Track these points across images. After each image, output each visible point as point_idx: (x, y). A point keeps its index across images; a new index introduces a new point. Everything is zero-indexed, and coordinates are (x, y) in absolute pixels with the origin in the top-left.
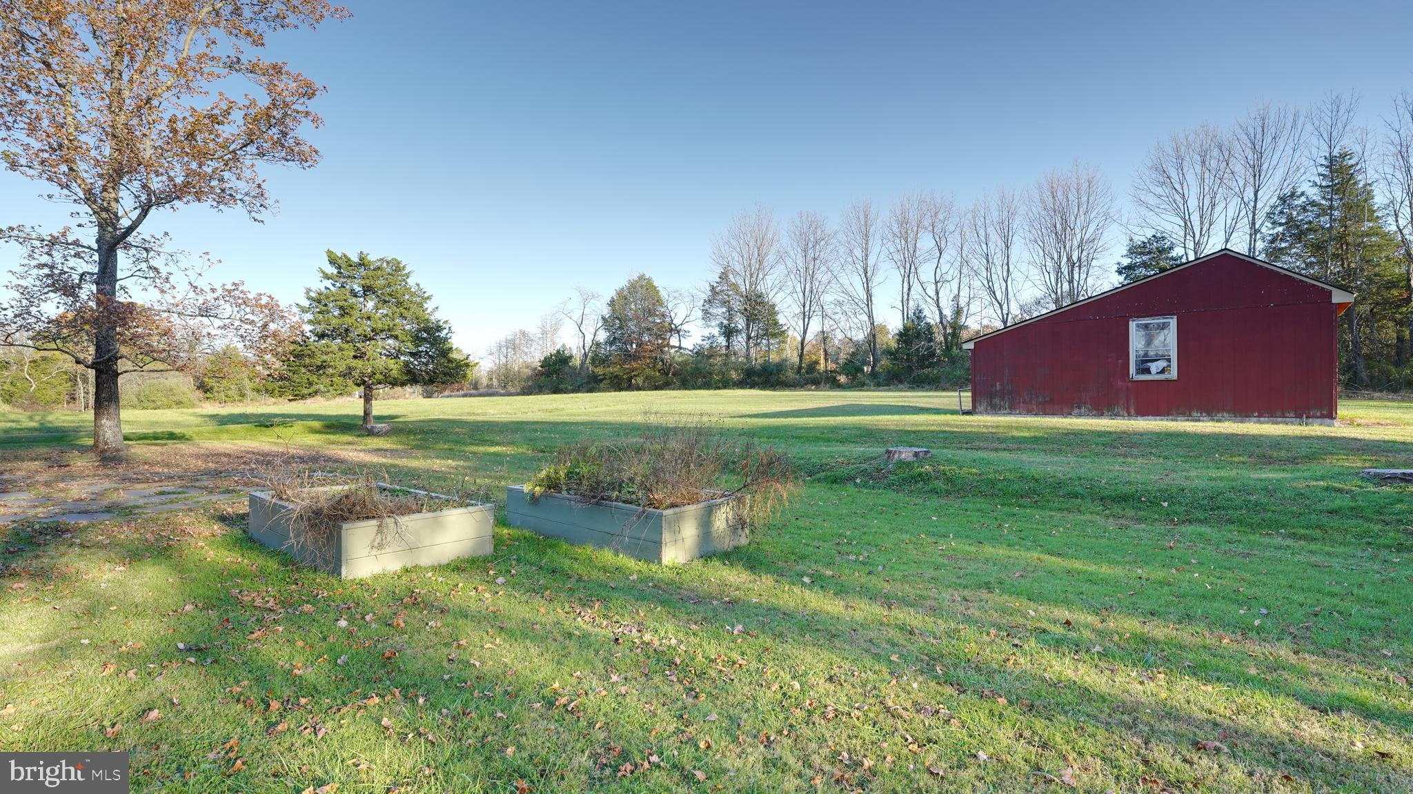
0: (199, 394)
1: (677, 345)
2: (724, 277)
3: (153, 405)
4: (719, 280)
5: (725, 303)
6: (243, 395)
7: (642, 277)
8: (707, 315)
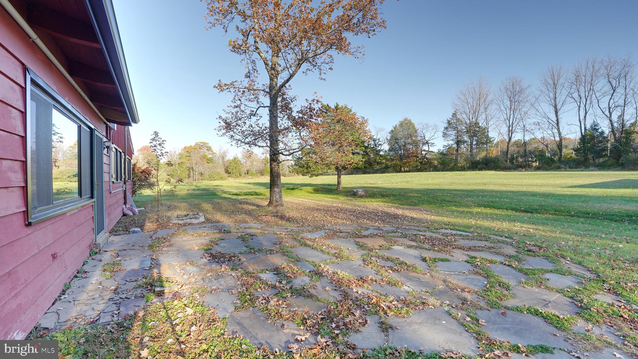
0: (226, 175)
1: (428, 150)
2: (454, 115)
3: (213, 179)
4: (452, 117)
5: (455, 128)
6: (240, 175)
7: (406, 120)
8: (445, 135)
